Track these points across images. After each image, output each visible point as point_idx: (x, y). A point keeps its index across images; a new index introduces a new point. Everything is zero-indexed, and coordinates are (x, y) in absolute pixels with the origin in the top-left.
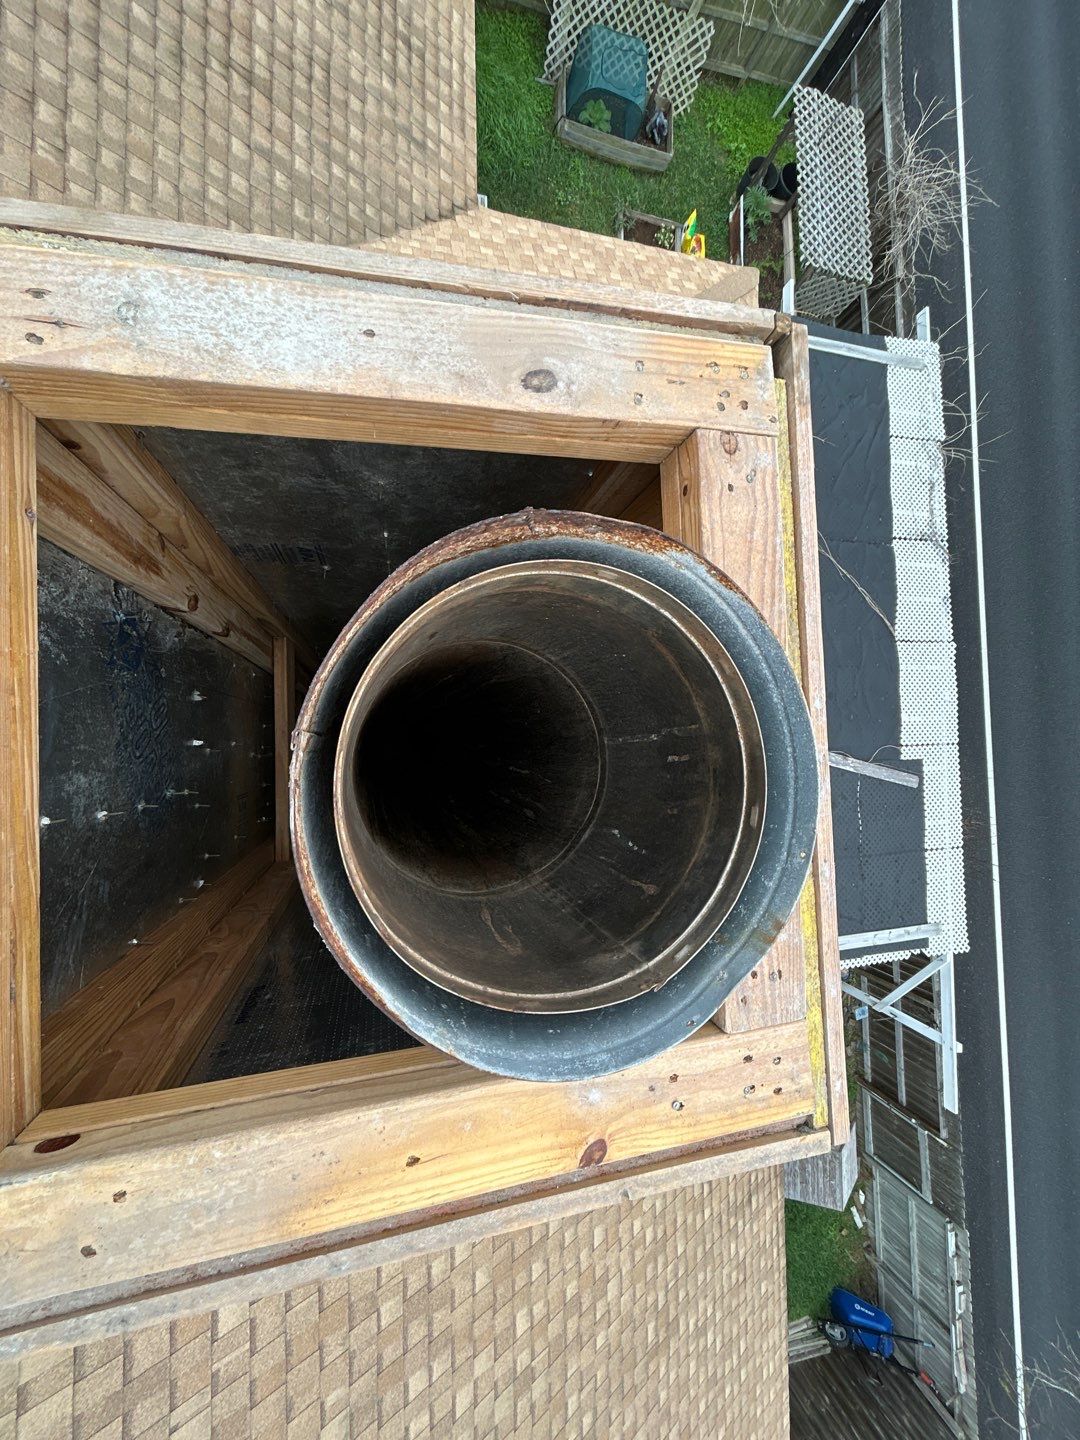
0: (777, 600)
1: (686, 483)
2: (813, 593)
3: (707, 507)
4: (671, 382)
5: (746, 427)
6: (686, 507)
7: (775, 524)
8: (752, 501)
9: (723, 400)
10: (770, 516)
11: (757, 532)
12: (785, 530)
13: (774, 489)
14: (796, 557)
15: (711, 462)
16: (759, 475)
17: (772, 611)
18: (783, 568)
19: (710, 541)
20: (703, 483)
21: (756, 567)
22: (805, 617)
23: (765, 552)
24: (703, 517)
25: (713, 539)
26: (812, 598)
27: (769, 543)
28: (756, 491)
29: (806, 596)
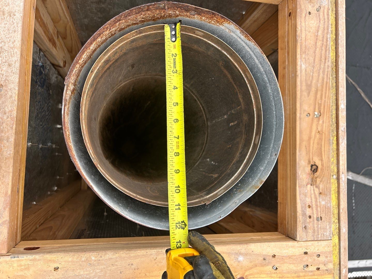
0: (327, 61)
1: (290, 11)
2: (342, 59)
3: (299, 20)
6: (290, 21)
7: (328, 29)
8: (318, 19)
10: (326, 26)
11: (320, 33)
12: (332, 33)
13: (328, 15)
14: (336, 44)
15: (302, 2)
16: (322, 9)
17: (325, 65)
18: (330, 48)
19: (300, 34)
20: (298, 10)
21: (319, 47)
22: (339, 69)
23: (323, 41)
24: (297, 24)
25: (301, 34)
26: (342, 62)
27: (325, 37)
28: (320, 15)
29: (339, 61)
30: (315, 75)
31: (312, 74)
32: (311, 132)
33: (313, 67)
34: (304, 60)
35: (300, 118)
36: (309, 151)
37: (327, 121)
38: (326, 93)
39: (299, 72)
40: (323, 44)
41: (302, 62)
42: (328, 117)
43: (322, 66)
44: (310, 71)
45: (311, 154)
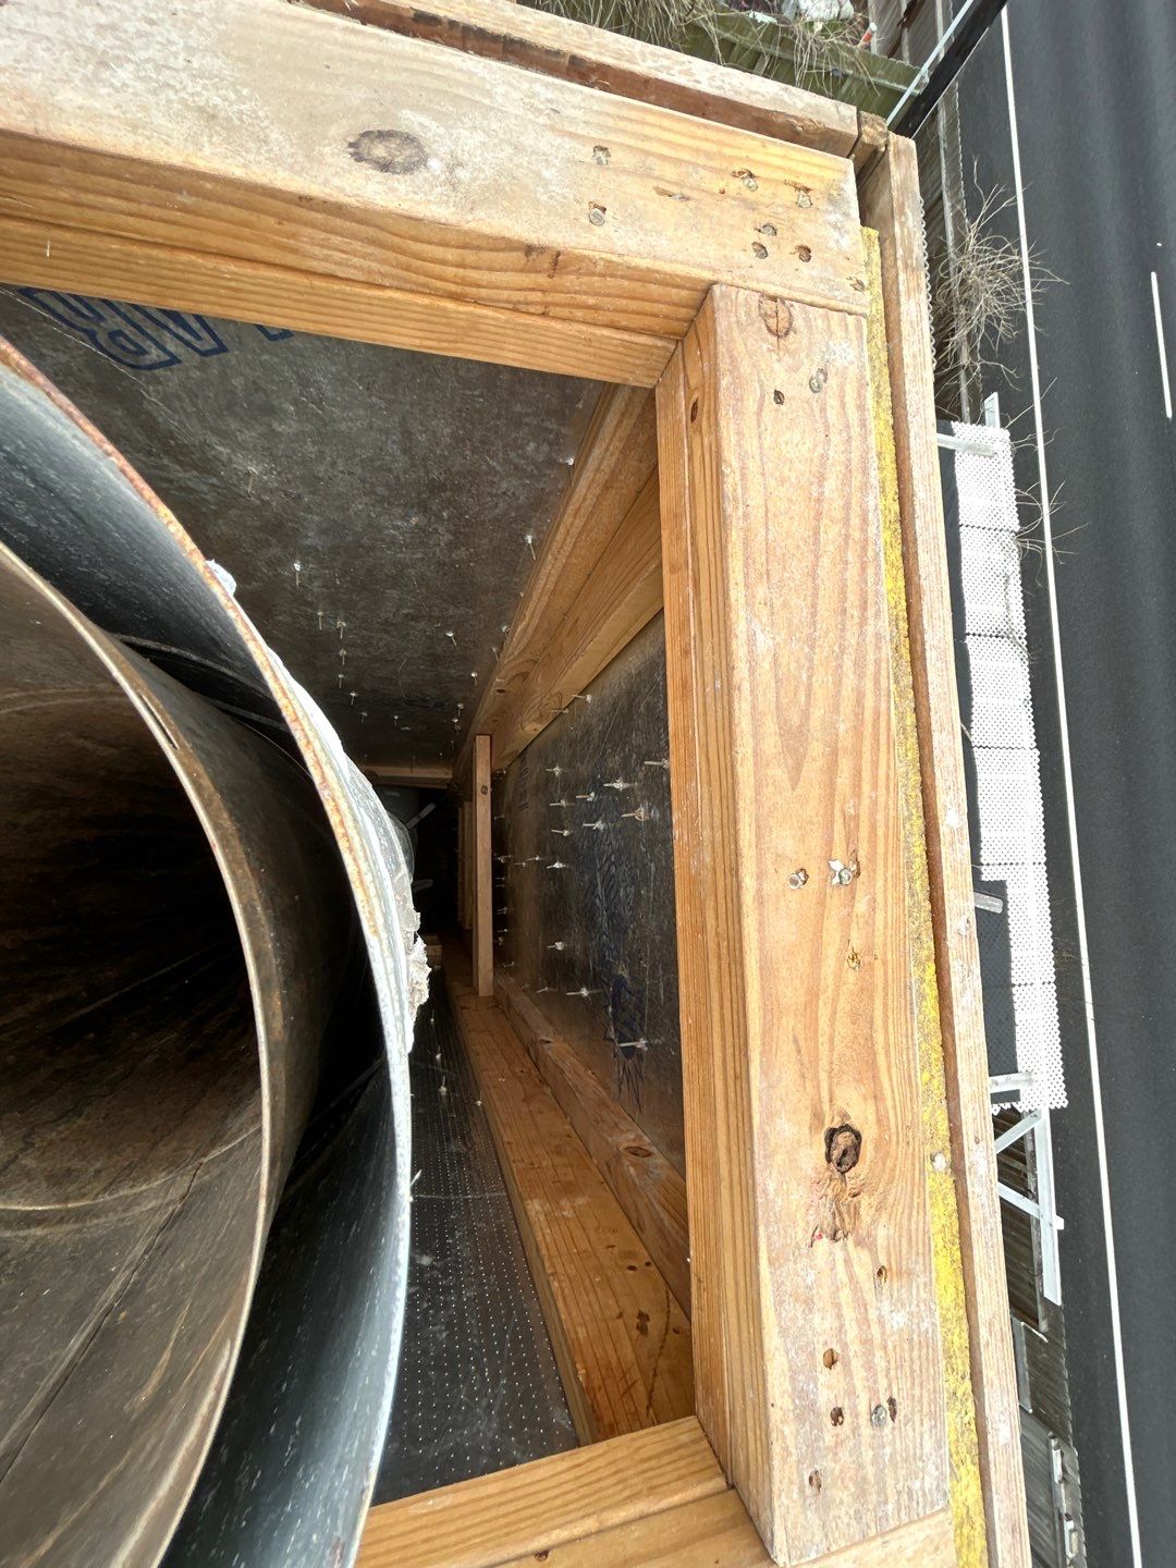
0: (870, 612)
1: (696, 396)
2: (937, 605)
3: (732, 427)
4: (662, 192)
5: (808, 293)
6: (697, 439)
7: (865, 472)
8: (820, 425)
9: (765, 239)
10: (855, 457)
11: (831, 484)
12: (883, 490)
13: (861, 408)
14: (904, 541)
15: (740, 346)
16: (833, 381)
17: (862, 633)
18: (882, 554)
19: (739, 490)
20: (724, 382)
21: (831, 548)
22: (924, 651)
23: (846, 521)
24: (724, 444)
25: (745, 488)
26: (935, 615)
27: (855, 507)
28: (828, 409)
29: (925, 613)
30: (822, 678)
31: (804, 676)
32: (816, 960)
33: (811, 642)
34: (765, 612)
35: (760, 900)
36: (815, 1061)
37: (890, 900)
38: (875, 764)
39: (741, 672)
40: (847, 537)
41: (755, 620)
42: (896, 877)
43: (852, 639)
44: (798, 661)
45: (823, 1076)
